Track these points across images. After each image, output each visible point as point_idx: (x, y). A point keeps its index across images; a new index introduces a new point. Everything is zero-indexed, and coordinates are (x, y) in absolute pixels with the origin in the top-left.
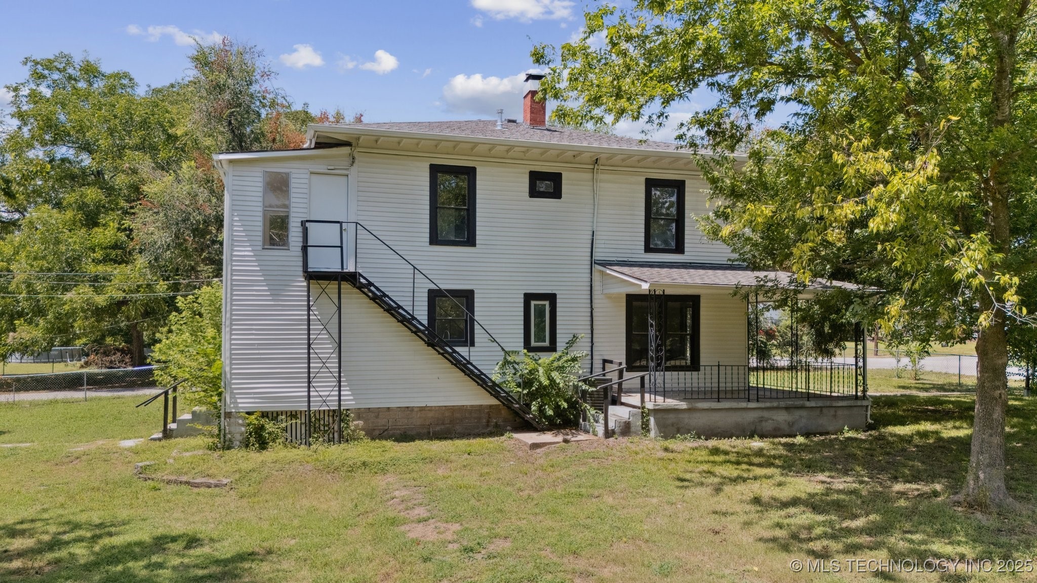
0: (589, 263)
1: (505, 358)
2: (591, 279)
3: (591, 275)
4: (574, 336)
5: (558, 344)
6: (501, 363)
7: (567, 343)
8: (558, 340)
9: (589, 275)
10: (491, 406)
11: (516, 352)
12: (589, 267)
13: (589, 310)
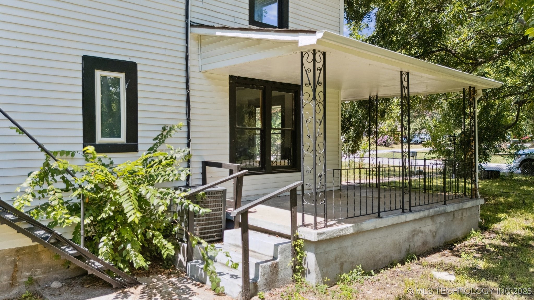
0: (184, 25)
1: (47, 164)
2: (187, 48)
3: (187, 42)
4: (164, 129)
5: (140, 141)
6: (36, 172)
7: (155, 139)
8: (140, 134)
9: (184, 43)
10: (18, 251)
11: (68, 153)
12: (184, 31)
13: (185, 92)
